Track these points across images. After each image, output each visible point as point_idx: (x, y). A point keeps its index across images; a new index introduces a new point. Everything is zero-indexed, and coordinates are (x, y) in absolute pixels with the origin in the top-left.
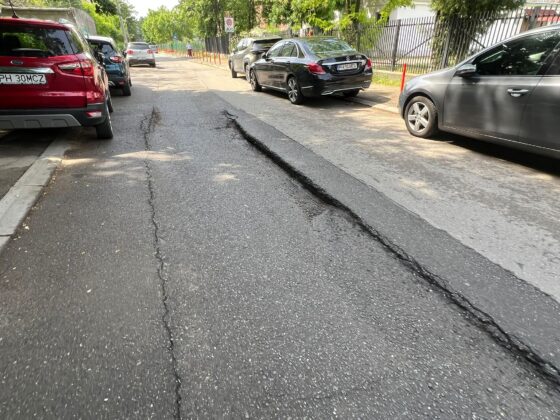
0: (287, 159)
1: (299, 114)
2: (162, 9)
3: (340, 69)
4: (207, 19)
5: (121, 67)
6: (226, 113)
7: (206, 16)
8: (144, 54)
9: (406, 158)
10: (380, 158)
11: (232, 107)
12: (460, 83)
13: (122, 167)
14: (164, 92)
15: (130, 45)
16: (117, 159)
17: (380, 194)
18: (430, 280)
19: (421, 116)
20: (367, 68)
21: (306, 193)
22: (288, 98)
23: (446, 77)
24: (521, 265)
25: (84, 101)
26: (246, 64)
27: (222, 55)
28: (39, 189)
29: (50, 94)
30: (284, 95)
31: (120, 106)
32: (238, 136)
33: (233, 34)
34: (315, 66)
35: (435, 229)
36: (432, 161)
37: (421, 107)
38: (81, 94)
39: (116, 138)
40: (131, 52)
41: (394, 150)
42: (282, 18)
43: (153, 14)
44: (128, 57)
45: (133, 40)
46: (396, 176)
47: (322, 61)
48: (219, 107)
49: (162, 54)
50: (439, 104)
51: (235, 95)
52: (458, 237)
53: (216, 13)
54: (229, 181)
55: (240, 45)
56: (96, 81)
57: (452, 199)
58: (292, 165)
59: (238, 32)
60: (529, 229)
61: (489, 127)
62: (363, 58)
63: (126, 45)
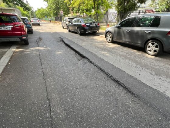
0: (75, 48)
1: (80, 38)
2: (42, 8)
3: (91, 26)
4: (56, 12)
5: (30, 25)
6: (60, 38)
7: (55, 11)
8: (36, 22)
9: (104, 47)
10: (98, 48)
11: (62, 36)
12: (117, 29)
13: (32, 51)
14: (43, 32)
15: (32, 19)
16: (31, 49)
17: (96, 55)
18: (102, 70)
19: (109, 37)
20: (98, 25)
21: (79, 56)
22: (77, 34)
23: (114, 28)
24: (122, 67)
25: (21, 34)
26: (66, 25)
27: (60, 22)
28: (11, 56)
29: (11, 32)
30: (76, 33)
31: (30, 36)
32: (63, 43)
33: (63, 16)
34: (84, 25)
35: (106, 61)
36: (110, 48)
37: (109, 35)
38: (20, 32)
39: (30, 44)
40: (32, 21)
41: (102, 46)
42: (77, 11)
43: (39, 10)
44: (32, 22)
45: (33, 17)
46: (101, 51)
47: (86, 24)
48: (58, 36)
49: (42, 22)
50: (113, 34)
51: (63, 33)
52: (111, 63)
53: (58, 10)
54: (60, 54)
55: (65, 19)
56: (24, 29)
57: (112, 56)
58: (76, 50)
59: (64, 15)
60: (127, 61)
61: (124, 39)
62: (97, 23)
63: (31, 19)
